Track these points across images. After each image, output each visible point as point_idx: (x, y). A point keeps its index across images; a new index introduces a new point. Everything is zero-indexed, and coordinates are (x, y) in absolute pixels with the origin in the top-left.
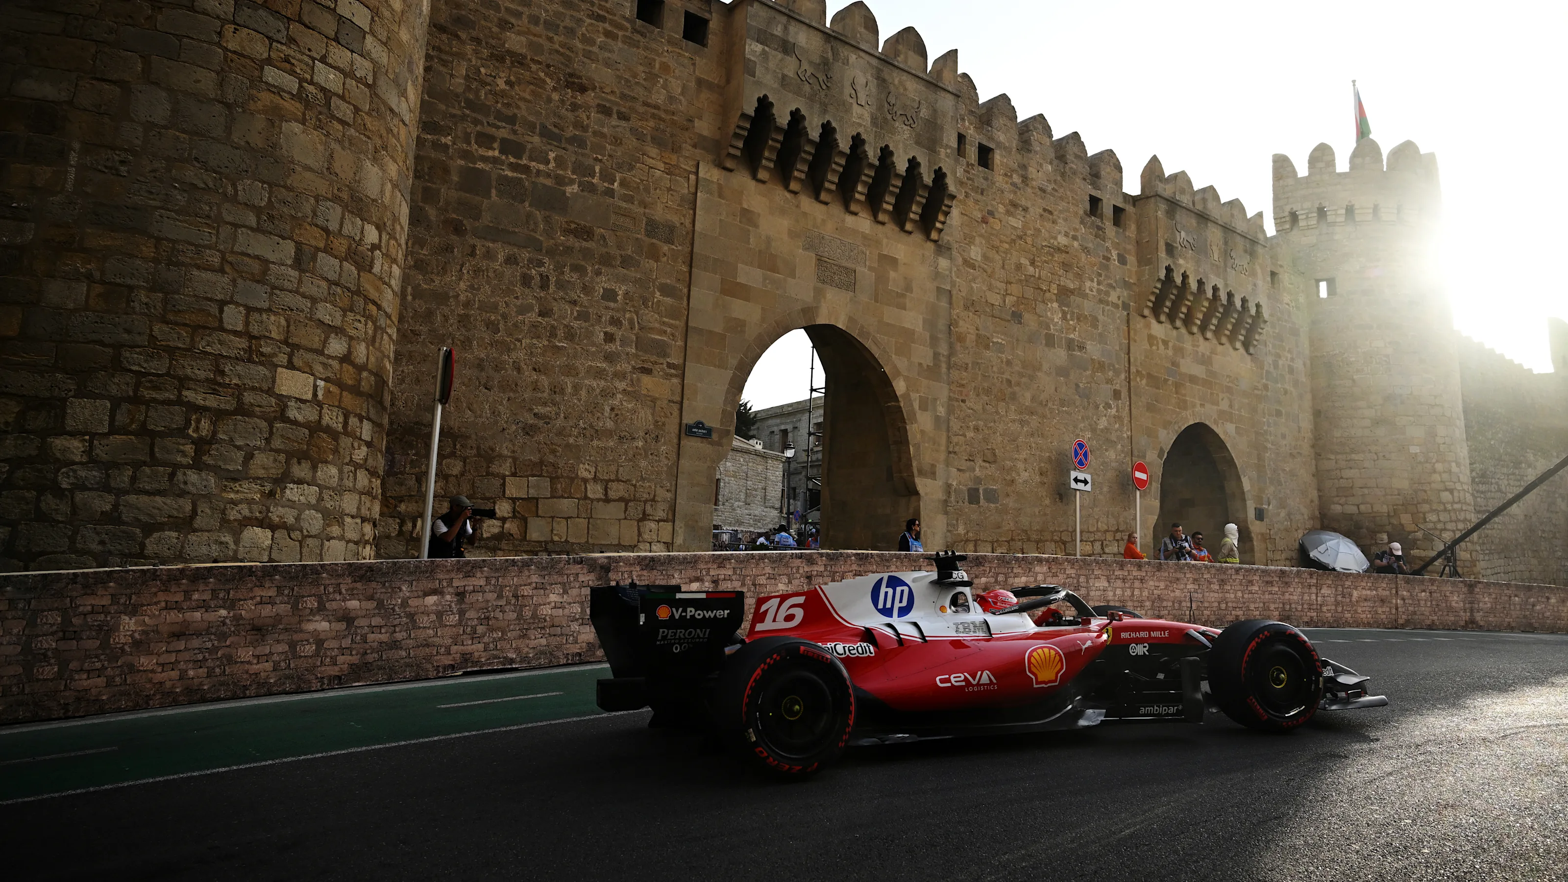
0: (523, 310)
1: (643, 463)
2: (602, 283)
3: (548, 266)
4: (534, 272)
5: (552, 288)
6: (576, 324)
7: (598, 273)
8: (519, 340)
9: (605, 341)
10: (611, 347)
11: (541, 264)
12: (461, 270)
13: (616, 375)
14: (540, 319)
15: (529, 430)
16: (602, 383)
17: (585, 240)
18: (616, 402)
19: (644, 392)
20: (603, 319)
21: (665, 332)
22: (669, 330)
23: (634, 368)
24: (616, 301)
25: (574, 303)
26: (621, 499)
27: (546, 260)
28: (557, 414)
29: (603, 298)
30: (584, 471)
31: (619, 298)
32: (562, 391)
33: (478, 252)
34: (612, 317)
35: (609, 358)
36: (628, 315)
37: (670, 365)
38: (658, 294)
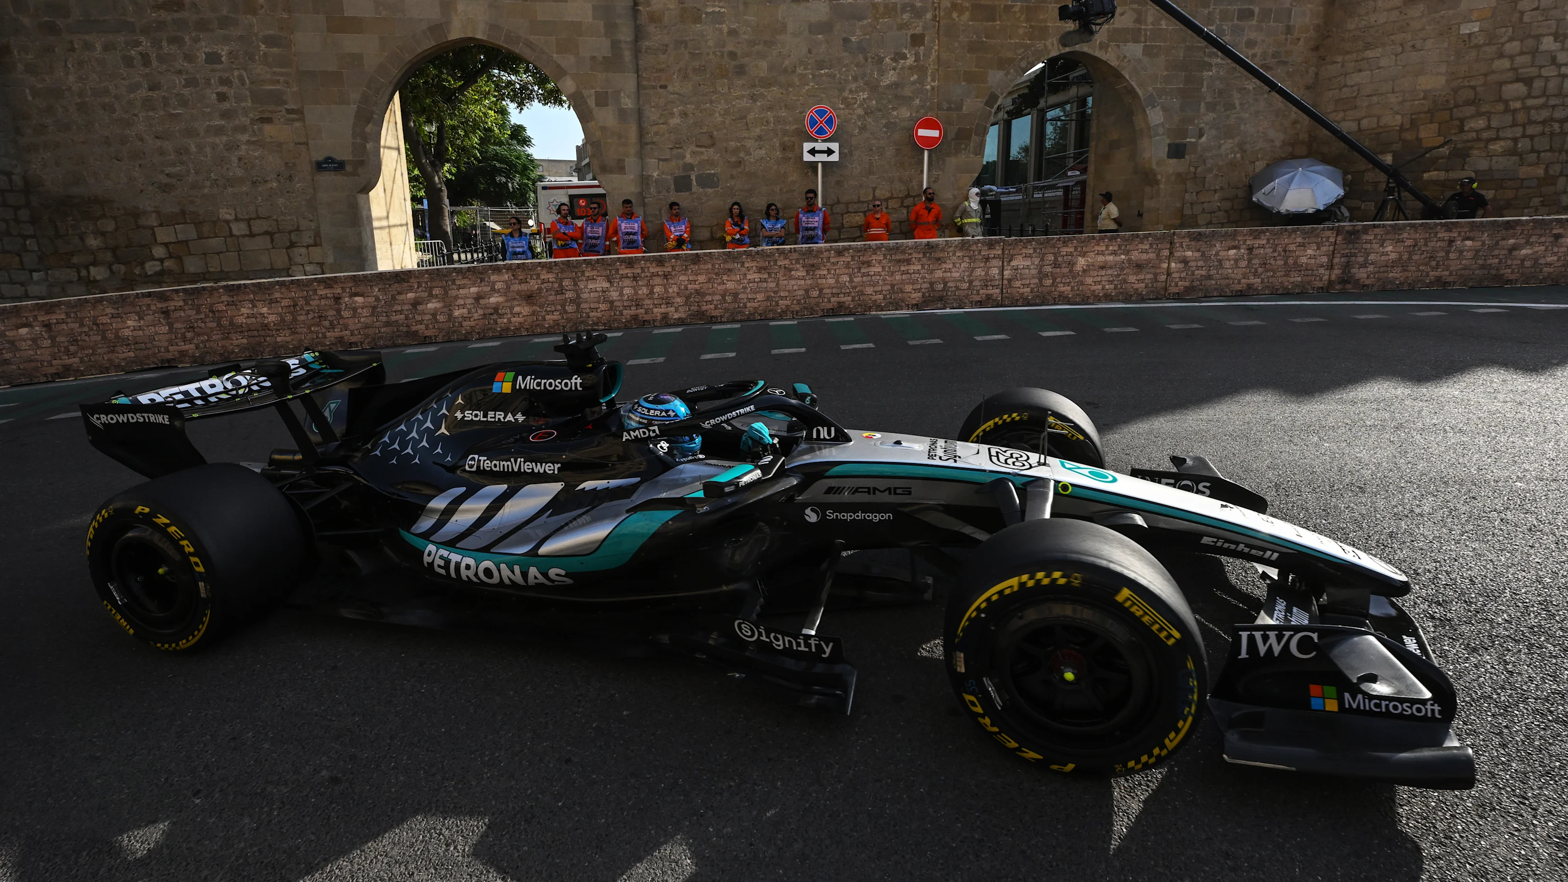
0: (133, 88)
1: (281, 201)
2: (203, 49)
3: (146, 44)
4: (133, 52)
5: (155, 63)
6: (186, 91)
7: (196, 40)
8: (136, 115)
9: (218, 100)
10: (226, 105)
11: (139, 44)
12: (66, 65)
13: (236, 129)
14: (150, 93)
15: (165, 188)
16: (225, 138)
17: (176, 11)
18: (243, 153)
19: (269, 140)
20: (213, 81)
21: (278, 82)
22: (282, 79)
23: (252, 119)
24: (221, 62)
25: (180, 72)
26: (266, 233)
27: (142, 39)
28: (188, 171)
29: (207, 61)
30: (225, 214)
31: (223, 59)
32: (187, 151)
33: (76, 46)
34: (221, 78)
35: (226, 115)
36: (236, 73)
37: (289, 111)
38: (263, 46)
